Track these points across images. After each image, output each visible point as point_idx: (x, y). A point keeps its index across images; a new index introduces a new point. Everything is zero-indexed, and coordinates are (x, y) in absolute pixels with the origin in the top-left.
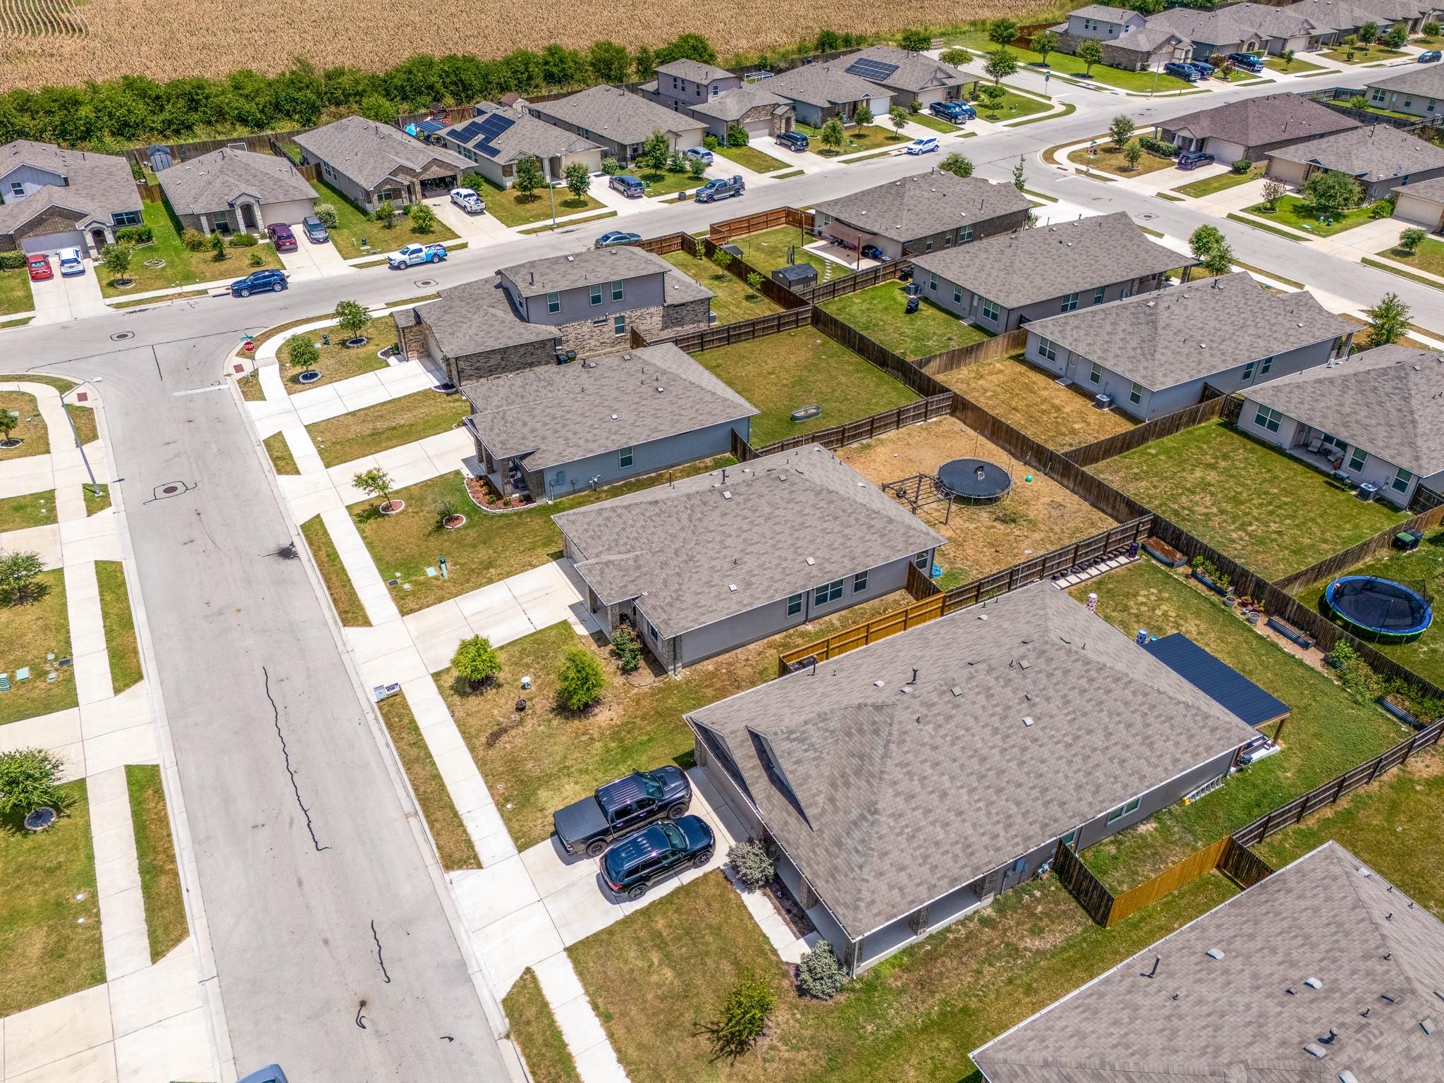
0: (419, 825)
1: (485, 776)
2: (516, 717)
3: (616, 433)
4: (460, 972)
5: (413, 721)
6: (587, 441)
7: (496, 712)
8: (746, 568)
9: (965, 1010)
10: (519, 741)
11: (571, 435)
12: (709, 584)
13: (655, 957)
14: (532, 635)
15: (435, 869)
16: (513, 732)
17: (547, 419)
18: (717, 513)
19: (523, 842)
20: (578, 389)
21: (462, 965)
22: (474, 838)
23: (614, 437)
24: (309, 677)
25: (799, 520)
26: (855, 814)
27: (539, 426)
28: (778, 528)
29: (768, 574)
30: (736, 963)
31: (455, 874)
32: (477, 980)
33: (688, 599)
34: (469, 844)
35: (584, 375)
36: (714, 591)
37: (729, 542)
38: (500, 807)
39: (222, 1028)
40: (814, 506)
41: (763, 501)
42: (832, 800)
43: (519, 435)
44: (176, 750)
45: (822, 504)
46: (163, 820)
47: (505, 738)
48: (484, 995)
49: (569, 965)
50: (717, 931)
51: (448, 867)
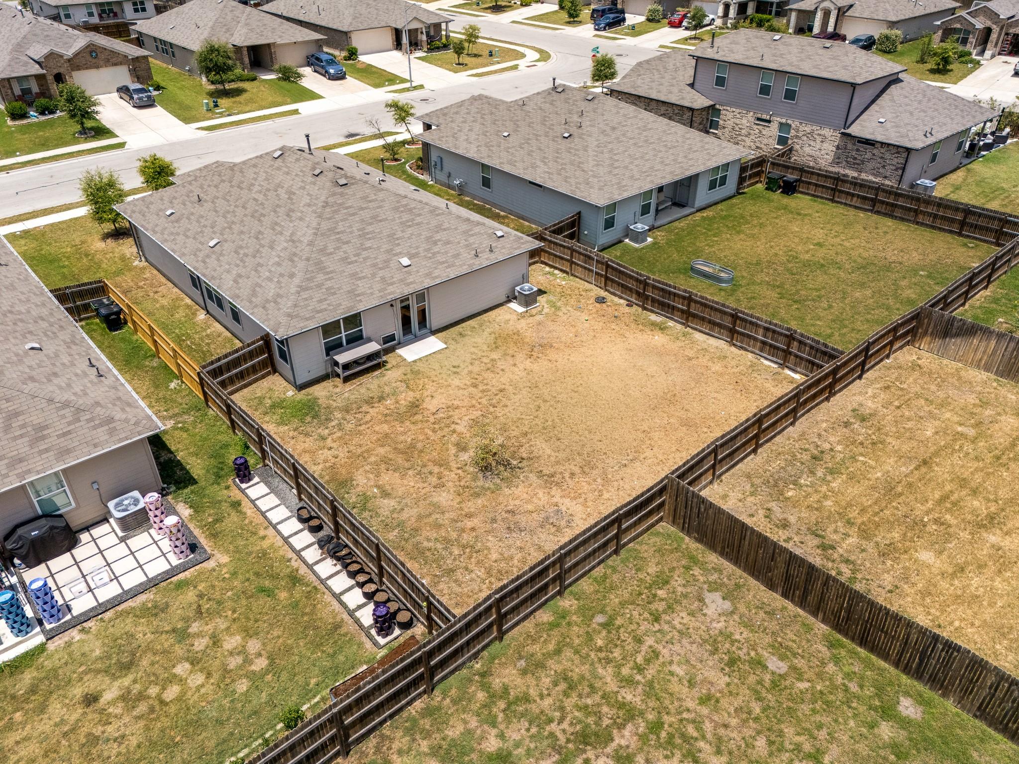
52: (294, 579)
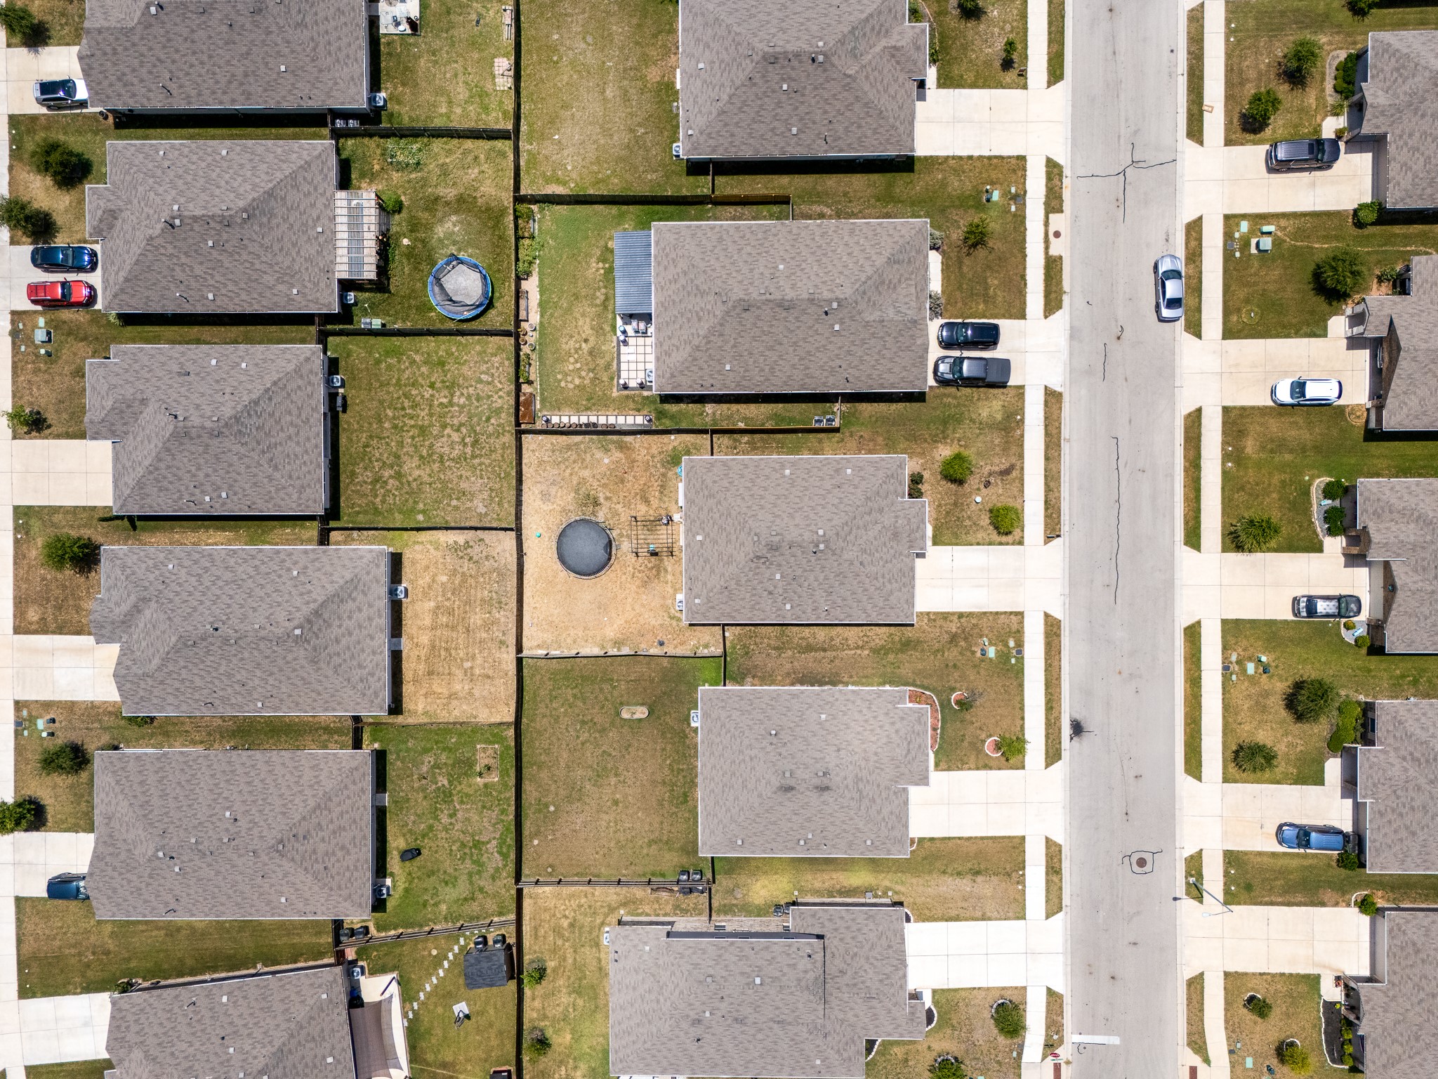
0: (1065, 433)
1: (1022, 446)
2: (992, 480)
3: (828, 703)
4: (1074, 334)
5: (1046, 509)
6: (853, 702)
7: (1000, 491)
8: (833, 481)
9: (879, 200)
10: (996, 460)
11: (865, 711)
12: (863, 479)
13: (991, 292)
14: (957, 544)
15: (1066, 399)
16: (997, 469)
17: (878, 731)
18: (834, 523)
19: (1020, 389)
20: (843, 753)
21: (1072, 337)
22: (1042, 406)
23: (831, 699)
24: (1092, 581)
25: (779, 502)
26: (896, 266)
27: (887, 727)
28: (797, 500)
29: (820, 474)
30: (960, 268)
31: (1058, 389)
32: (1068, 327)
33: (881, 474)
34: (1046, 403)
35: (831, 766)
36: (862, 473)
37: (836, 501)
38: (1022, 420)
39: (1177, 358)
40: (762, 507)
41: (797, 522)
42: (900, 281)
43: (905, 722)
44: (1173, 555)
45: (755, 507)
46: (1186, 499)
47: (1003, 467)
48: (1067, 317)
49: (1028, 310)
50: (960, 288)
51: (1060, 394)
52: (588, 409)
